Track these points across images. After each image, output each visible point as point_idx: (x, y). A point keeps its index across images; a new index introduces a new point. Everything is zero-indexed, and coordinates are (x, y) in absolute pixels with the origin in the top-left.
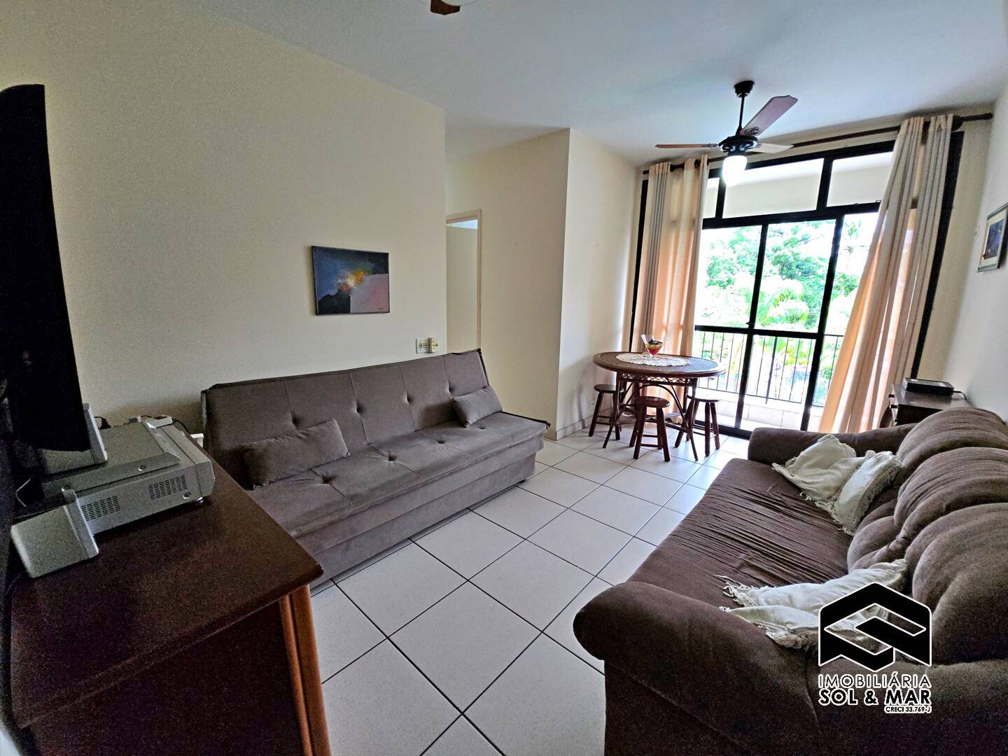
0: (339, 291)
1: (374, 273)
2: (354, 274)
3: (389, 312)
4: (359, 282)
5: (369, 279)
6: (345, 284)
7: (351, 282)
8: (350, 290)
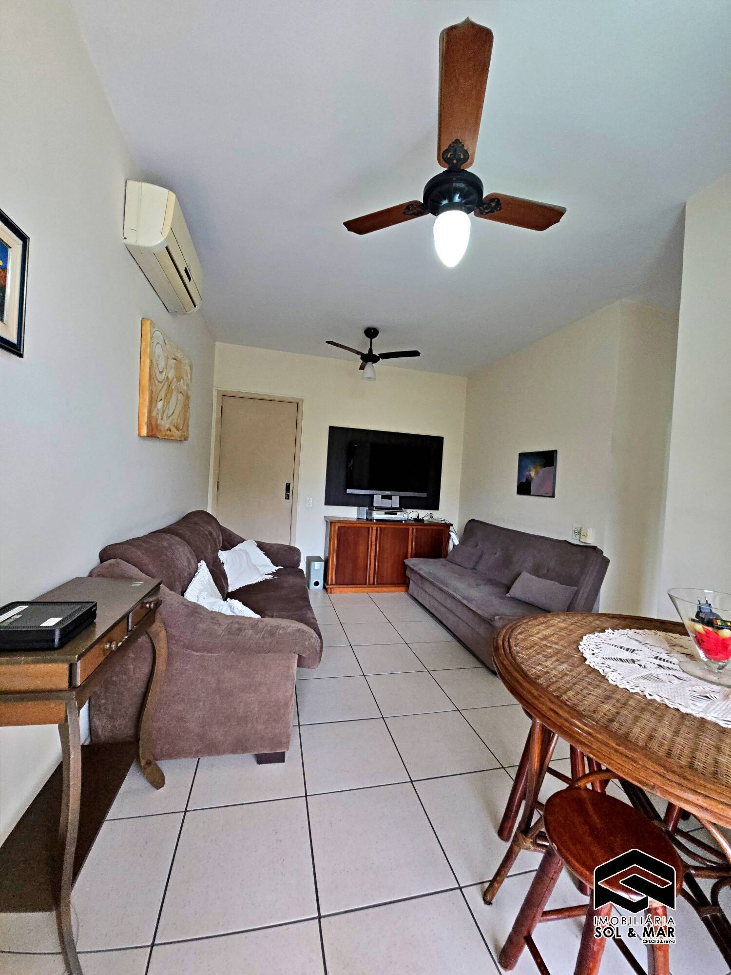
0: (527, 479)
1: (545, 467)
2: (535, 468)
3: (553, 496)
4: (537, 473)
5: (543, 471)
6: (530, 475)
7: (533, 474)
8: (532, 479)
